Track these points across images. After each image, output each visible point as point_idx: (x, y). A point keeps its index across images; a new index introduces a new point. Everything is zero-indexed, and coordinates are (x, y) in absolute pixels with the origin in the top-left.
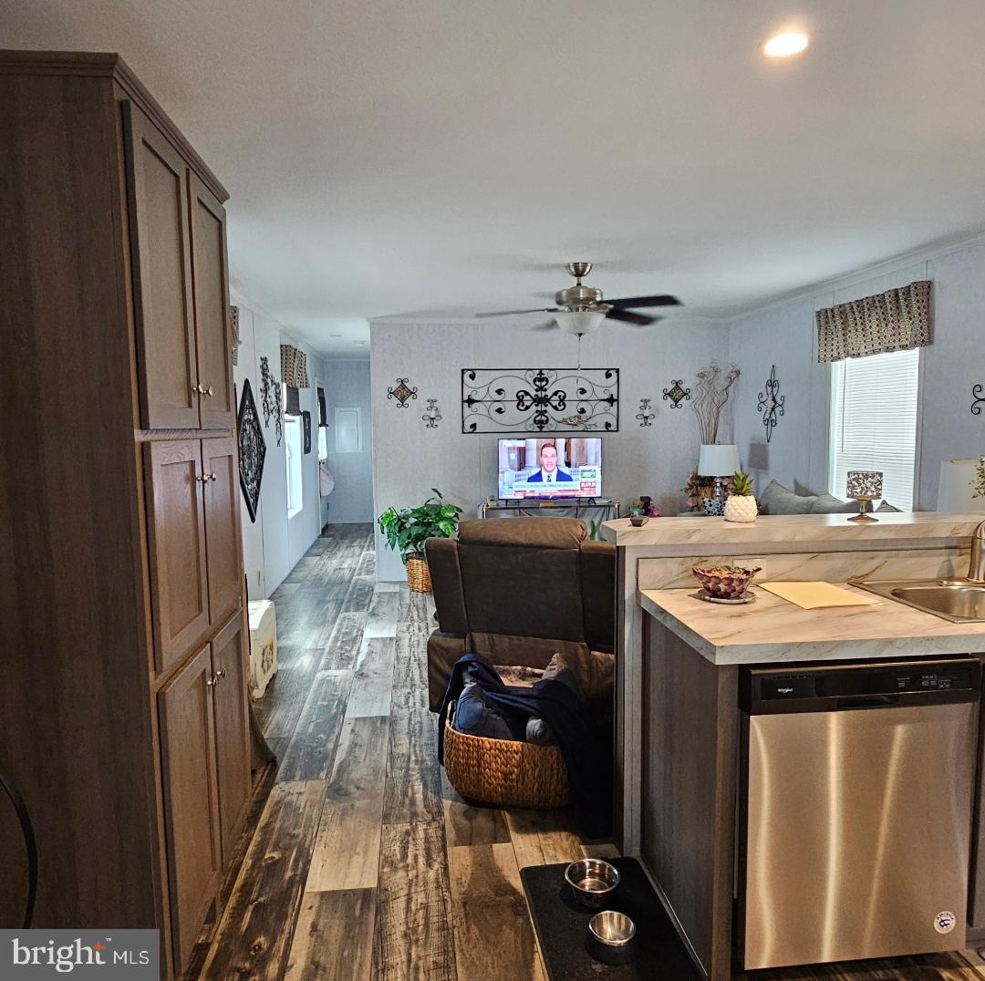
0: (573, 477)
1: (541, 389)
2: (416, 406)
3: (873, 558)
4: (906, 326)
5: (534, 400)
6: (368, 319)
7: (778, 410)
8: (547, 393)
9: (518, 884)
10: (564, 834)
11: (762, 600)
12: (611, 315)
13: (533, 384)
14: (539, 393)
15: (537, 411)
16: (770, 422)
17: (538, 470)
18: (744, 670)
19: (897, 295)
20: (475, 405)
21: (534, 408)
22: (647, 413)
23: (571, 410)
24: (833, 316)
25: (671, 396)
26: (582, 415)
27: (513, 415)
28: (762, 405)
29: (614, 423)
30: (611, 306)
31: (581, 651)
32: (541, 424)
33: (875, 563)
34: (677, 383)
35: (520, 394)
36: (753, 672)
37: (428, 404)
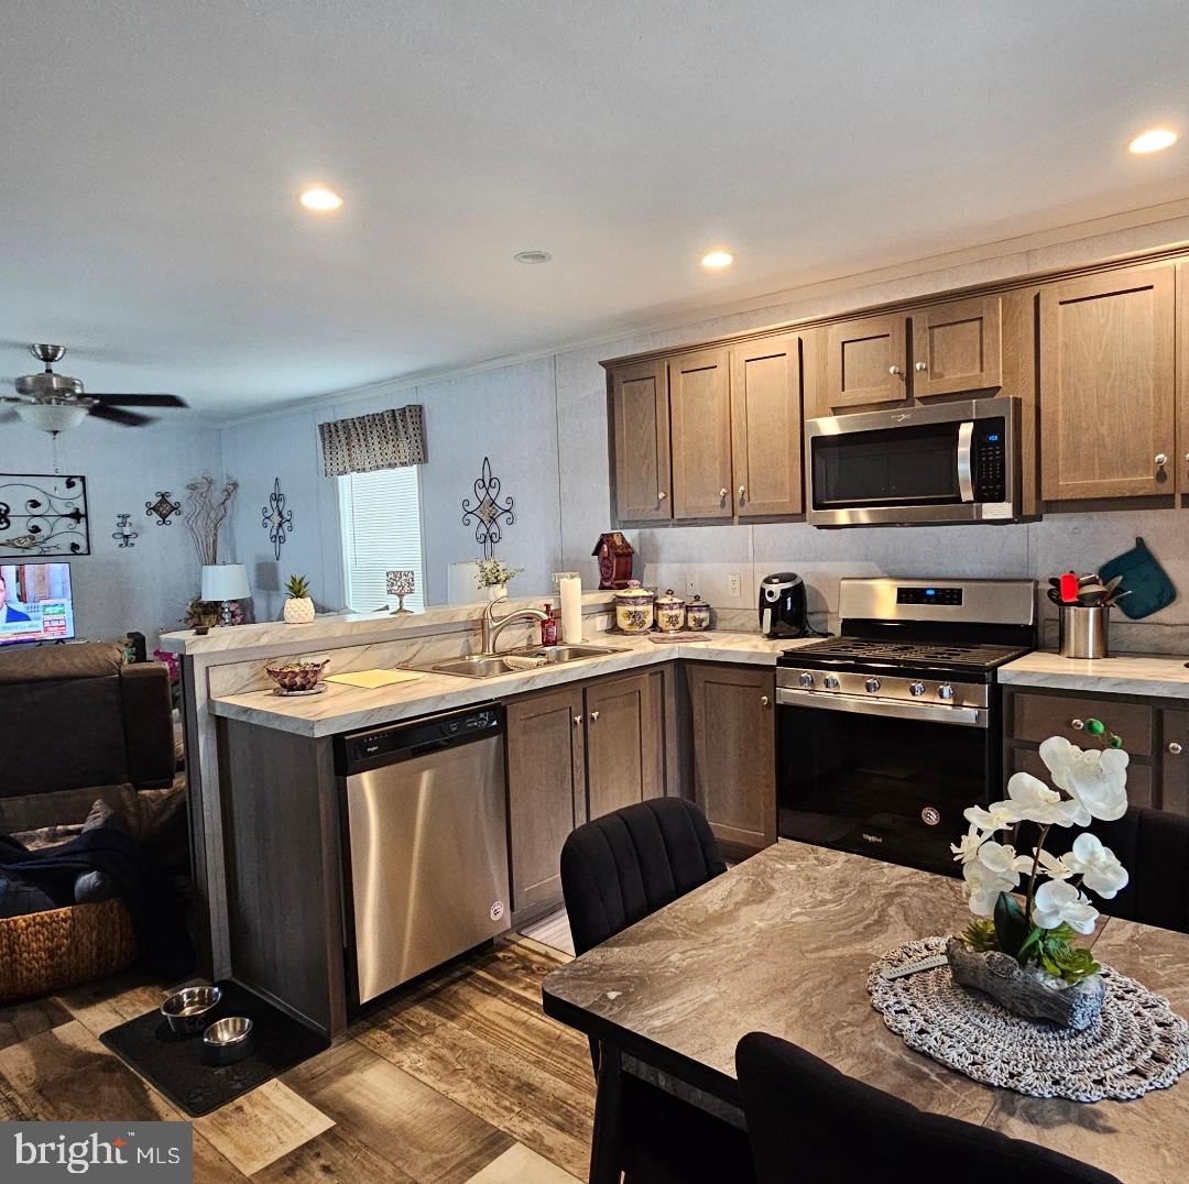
4: (404, 445)
7: (286, 525)
9: (102, 1049)
10: (138, 990)
11: (331, 690)
12: (95, 411)
16: (278, 539)
18: (338, 740)
19: (394, 415)
22: (127, 531)
24: (337, 431)
25: (157, 511)
28: (266, 521)
30: (97, 401)
31: (125, 794)
33: (415, 648)
34: (163, 496)
36: (347, 738)
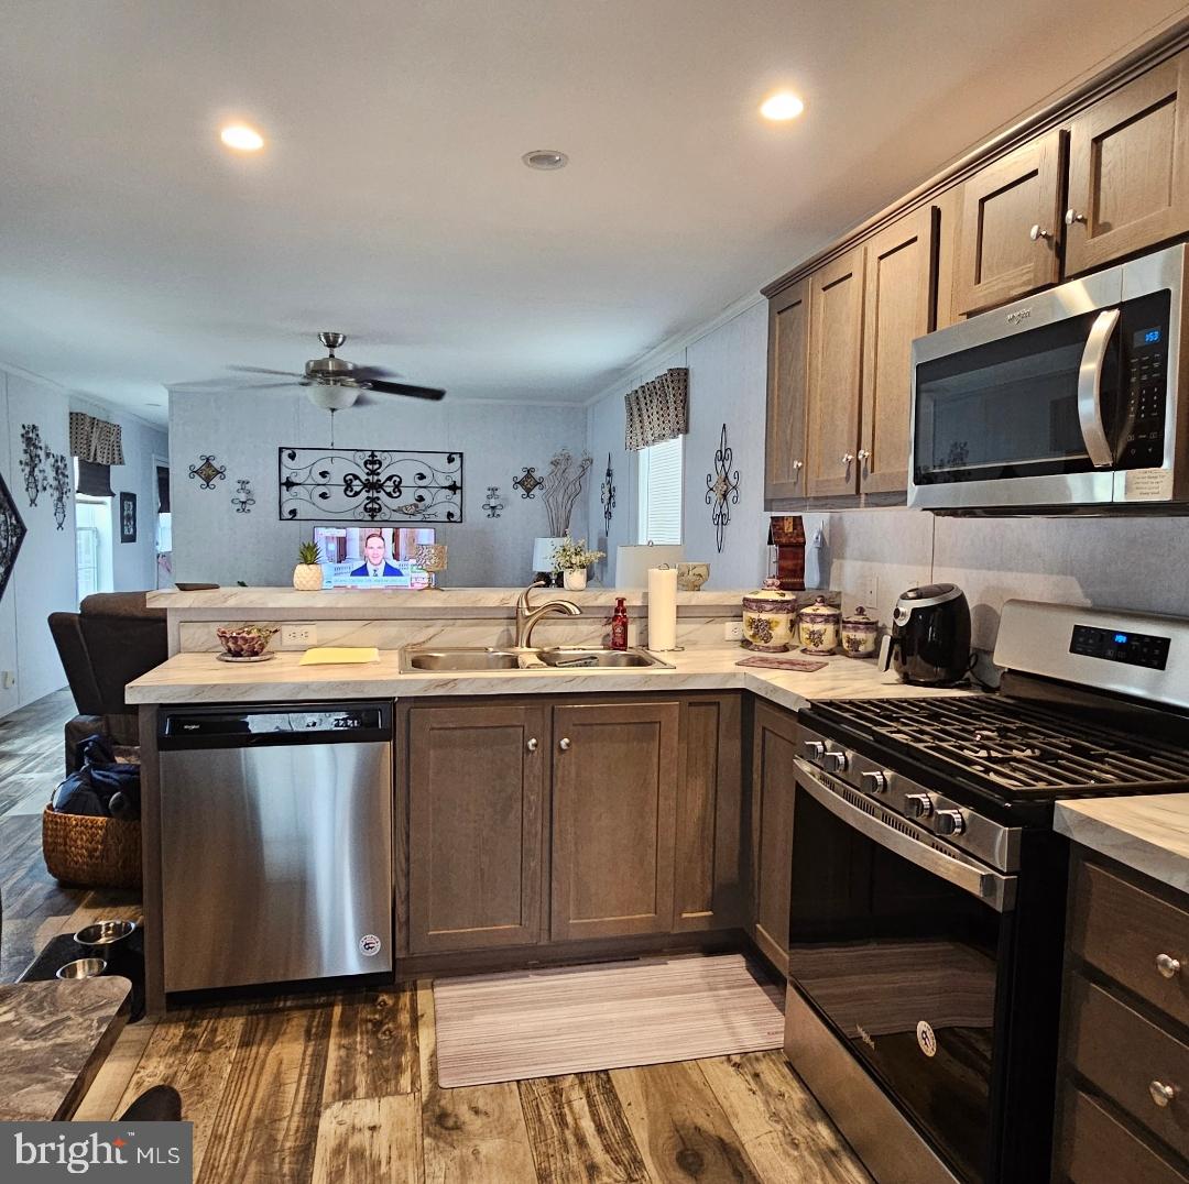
0: (403, 572)
1: (373, 473)
2: (224, 488)
3: (428, 627)
5: (365, 486)
6: (165, 386)
8: (380, 477)
13: (363, 467)
14: (370, 478)
15: (368, 498)
17: (363, 563)
20: (295, 489)
21: (364, 494)
23: (408, 497)
26: (421, 505)
27: (339, 501)
29: (456, 512)
32: (373, 512)
35: (348, 478)
37: (239, 486)
